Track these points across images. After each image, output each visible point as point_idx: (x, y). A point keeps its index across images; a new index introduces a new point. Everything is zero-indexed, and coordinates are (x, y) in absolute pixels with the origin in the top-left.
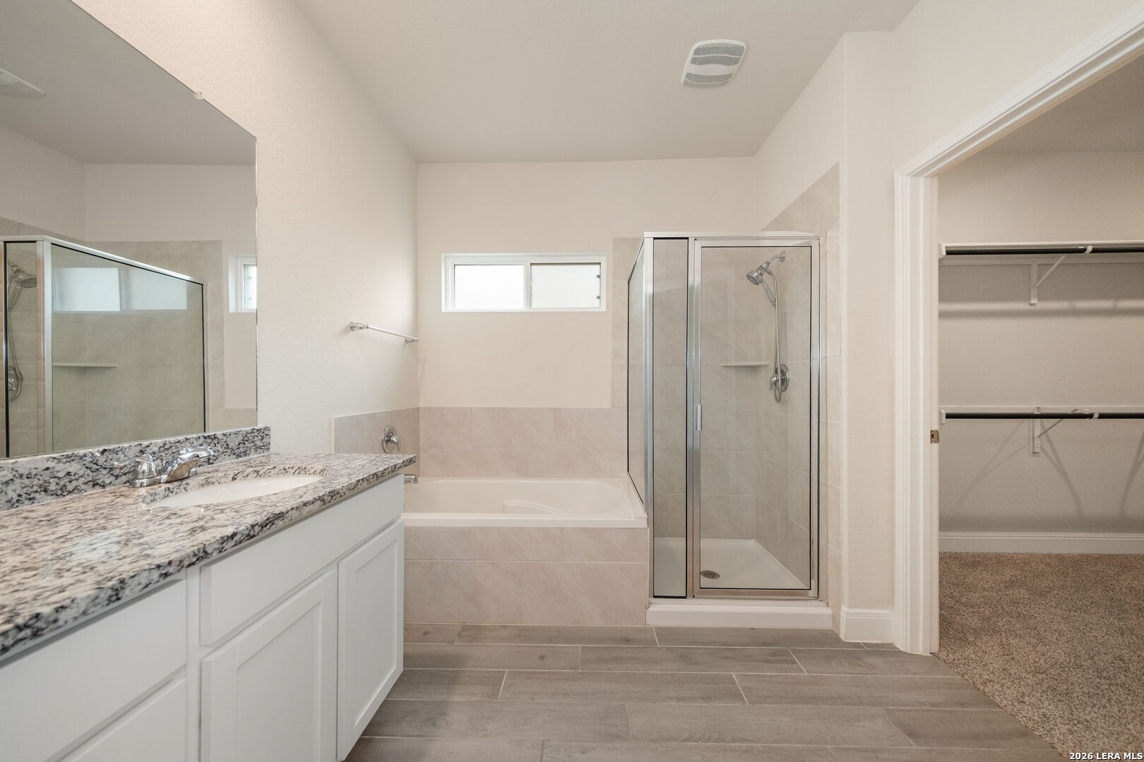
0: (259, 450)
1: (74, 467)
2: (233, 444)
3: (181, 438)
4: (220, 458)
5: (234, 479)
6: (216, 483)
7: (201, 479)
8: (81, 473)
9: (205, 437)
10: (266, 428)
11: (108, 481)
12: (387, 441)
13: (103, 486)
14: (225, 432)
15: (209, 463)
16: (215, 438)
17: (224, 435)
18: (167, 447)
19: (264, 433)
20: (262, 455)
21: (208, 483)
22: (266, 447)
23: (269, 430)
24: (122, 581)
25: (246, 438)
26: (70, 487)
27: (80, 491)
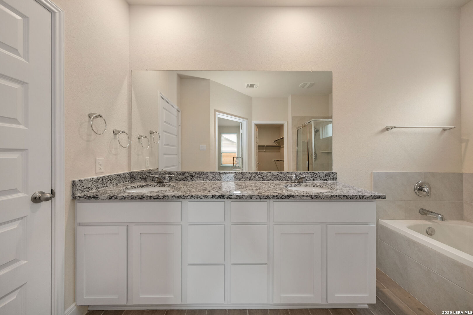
0: (332, 180)
1: (282, 175)
2: (322, 176)
3: (305, 172)
4: (317, 180)
5: (314, 186)
6: (309, 186)
7: (305, 184)
8: (283, 176)
9: (312, 173)
10: (335, 172)
11: (288, 180)
12: (419, 190)
13: (287, 181)
14: (319, 172)
15: (314, 181)
16: (315, 173)
17: (318, 173)
18: (301, 174)
19: (334, 174)
20: (333, 181)
21: (306, 186)
22: (335, 179)
23: (336, 173)
24: (252, 195)
25: (326, 175)
26: (281, 179)
27: (283, 181)
